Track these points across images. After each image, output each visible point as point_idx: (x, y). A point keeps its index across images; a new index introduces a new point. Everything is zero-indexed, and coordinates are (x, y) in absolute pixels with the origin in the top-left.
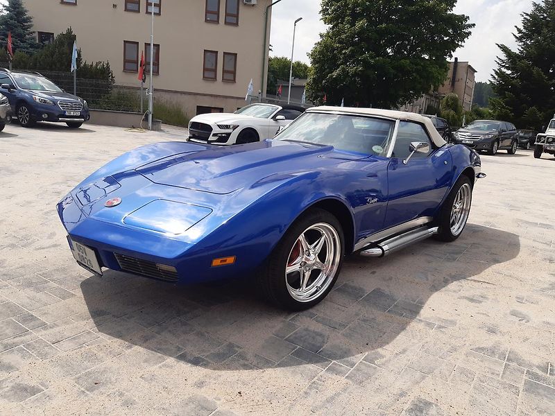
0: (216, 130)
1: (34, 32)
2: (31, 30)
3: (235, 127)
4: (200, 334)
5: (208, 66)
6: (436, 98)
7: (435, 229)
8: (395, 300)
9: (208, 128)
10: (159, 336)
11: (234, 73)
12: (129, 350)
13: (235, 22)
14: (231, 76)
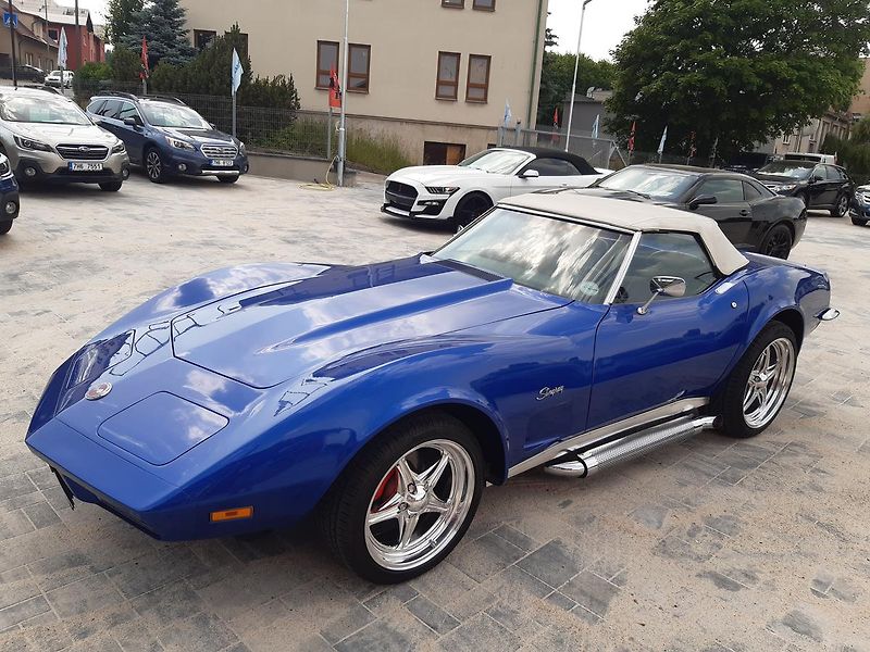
0: (423, 195)
1: (188, 31)
2: (184, 28)
3: (453, 191)
4: (203, 621)
5: (447, 78)
6: (843, 121)
7: (709, 420)
8: (575, 571)
9: (411, 191)
10: (138, 617)
11: (485, 87)
12: (80, 642)
13: (490, 5)
14: (479, 93)
